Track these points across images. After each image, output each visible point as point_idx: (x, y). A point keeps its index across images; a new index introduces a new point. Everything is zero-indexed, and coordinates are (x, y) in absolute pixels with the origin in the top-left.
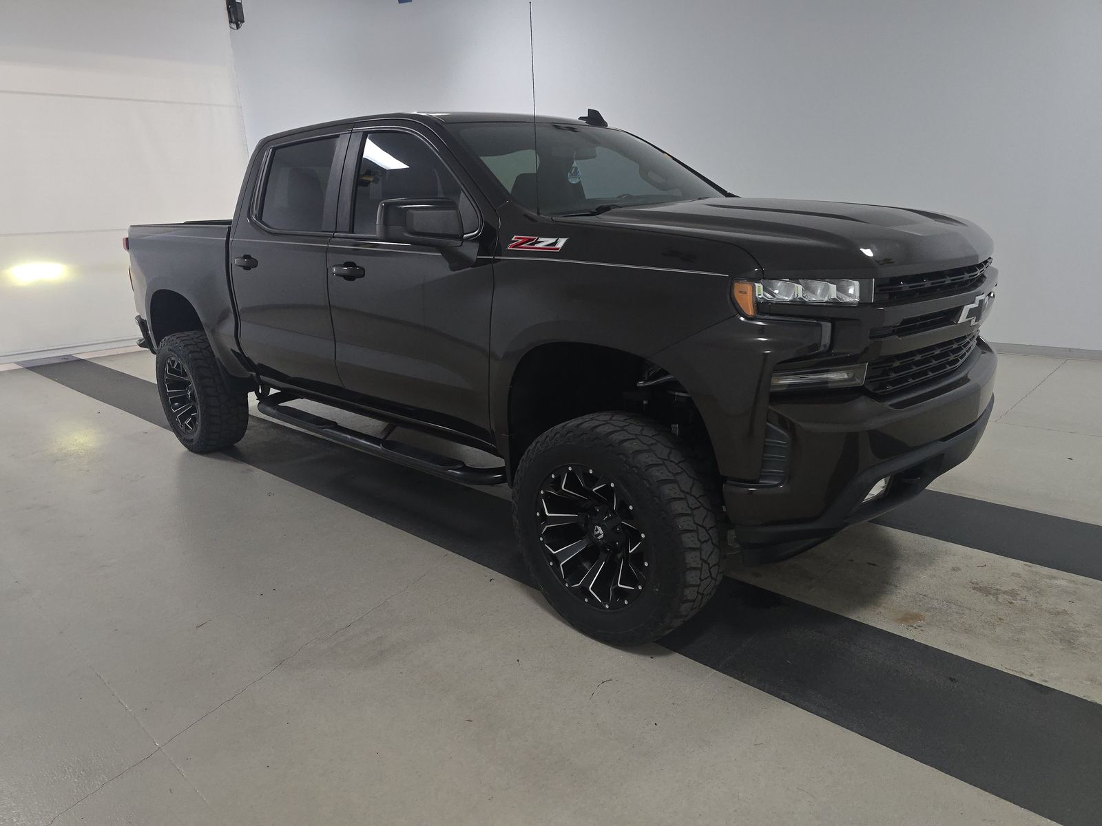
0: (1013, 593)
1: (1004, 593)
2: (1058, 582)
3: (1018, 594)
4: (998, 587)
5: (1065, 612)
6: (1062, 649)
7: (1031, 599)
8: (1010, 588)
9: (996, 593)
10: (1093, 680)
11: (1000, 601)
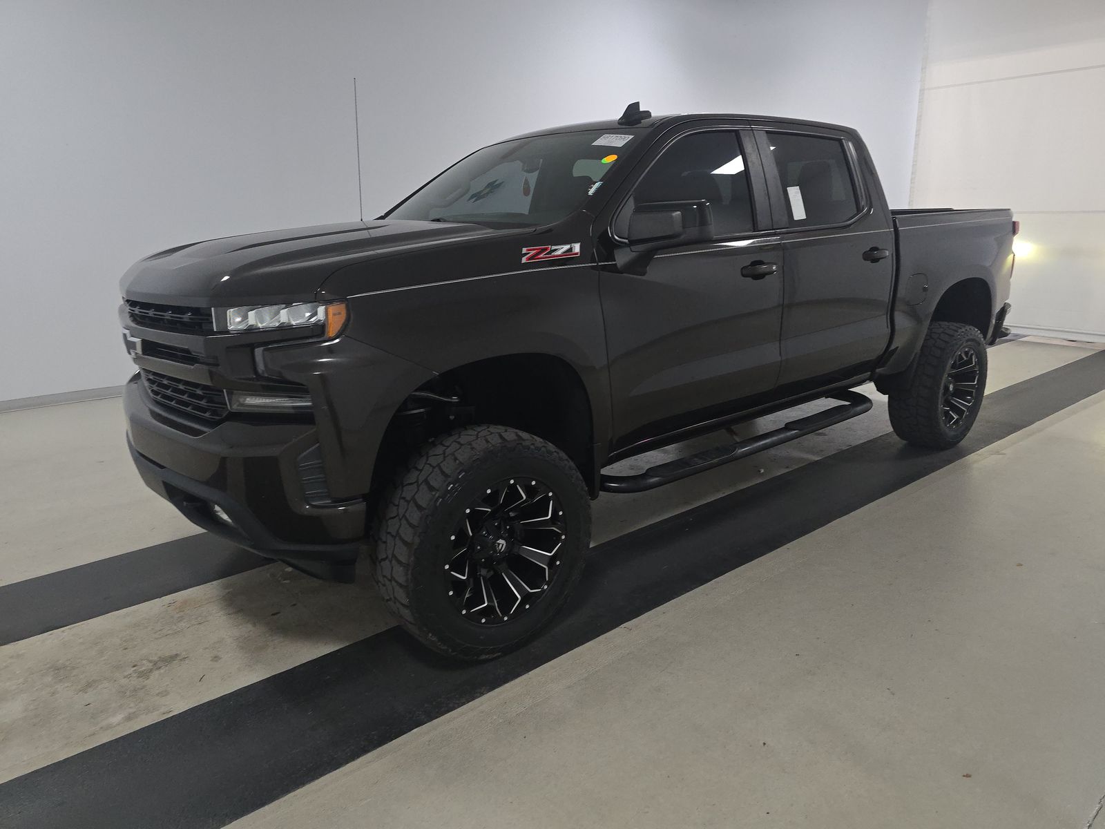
0: (145, 675)
1: (151, 671)
2: (119, 718)
3: (139, 677)
4: (162, 671)
5: (84, 690)
6: (58, 661)
7: (124, 681)
8: (152, 677)
9: (156, 665)
10: (18, 656)
11: (144, 662)
